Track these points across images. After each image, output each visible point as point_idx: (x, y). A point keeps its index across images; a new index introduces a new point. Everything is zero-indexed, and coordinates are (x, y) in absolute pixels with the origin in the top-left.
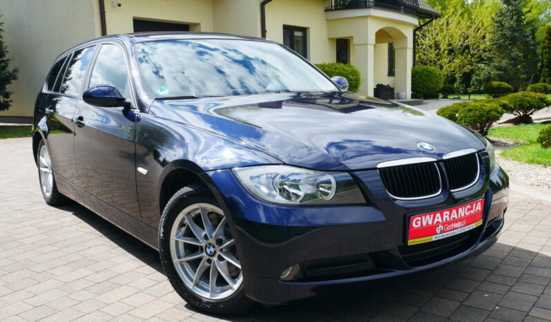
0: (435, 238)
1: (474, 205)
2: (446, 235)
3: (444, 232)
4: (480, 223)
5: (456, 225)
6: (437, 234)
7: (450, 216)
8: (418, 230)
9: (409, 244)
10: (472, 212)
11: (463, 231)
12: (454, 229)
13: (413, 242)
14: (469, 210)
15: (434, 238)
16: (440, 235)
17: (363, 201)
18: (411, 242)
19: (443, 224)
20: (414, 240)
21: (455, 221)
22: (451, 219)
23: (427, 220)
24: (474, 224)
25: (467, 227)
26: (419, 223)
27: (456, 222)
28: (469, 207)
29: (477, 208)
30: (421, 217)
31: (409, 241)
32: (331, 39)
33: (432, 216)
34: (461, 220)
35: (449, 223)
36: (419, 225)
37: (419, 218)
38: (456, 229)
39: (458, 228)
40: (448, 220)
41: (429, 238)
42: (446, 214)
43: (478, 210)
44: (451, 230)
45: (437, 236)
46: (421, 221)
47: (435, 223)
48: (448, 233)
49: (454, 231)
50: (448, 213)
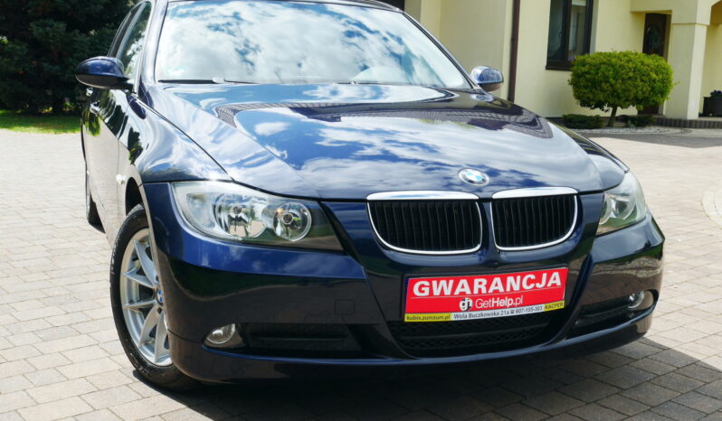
0: (456, 316)
1: (545, 275)
2: (476, 315)
3: (474, 309)
4: (559, 305)
5: (500, 302)
6: (459, 310)
7: (488, 286)
8: (422, 300)
9: (406, 320)
10: (538, 285)
11: (515, 314)
12: (496, 307)
13: (414, 318)
14: (529, 282)
15: (453, 317)
16: (467, 313)
17: (339, 247)
18: (409, 317)
19: (474, 298)
20: (416, 315)
21: (497, 295)
22: (491, 291)
23: (443, 287)
24: (543, 305)
25: (525, 308)
26: (427, 291)
27: (502, 297)
28: (533, 277)
29: (551, 282)
30: (430, 282)
31: (406, 315)
32: (635, 14)
33: (451, 282)
34: (513, 295)
35: (487, 297)
36: (427, 293)
37: (427, 283)
38: (500, 308)
39: (505, 307)
40: (484, 291)
41: (445, 315)
42: (480, 283)
43: (554, 285)
44: (488, 309)
45: (461, 314)
46: (431, 287)
47: (457, 293)
48: (484, 312)
49: (496, 311)
50: (484, 281)
